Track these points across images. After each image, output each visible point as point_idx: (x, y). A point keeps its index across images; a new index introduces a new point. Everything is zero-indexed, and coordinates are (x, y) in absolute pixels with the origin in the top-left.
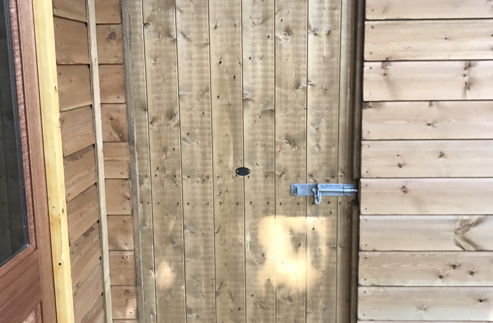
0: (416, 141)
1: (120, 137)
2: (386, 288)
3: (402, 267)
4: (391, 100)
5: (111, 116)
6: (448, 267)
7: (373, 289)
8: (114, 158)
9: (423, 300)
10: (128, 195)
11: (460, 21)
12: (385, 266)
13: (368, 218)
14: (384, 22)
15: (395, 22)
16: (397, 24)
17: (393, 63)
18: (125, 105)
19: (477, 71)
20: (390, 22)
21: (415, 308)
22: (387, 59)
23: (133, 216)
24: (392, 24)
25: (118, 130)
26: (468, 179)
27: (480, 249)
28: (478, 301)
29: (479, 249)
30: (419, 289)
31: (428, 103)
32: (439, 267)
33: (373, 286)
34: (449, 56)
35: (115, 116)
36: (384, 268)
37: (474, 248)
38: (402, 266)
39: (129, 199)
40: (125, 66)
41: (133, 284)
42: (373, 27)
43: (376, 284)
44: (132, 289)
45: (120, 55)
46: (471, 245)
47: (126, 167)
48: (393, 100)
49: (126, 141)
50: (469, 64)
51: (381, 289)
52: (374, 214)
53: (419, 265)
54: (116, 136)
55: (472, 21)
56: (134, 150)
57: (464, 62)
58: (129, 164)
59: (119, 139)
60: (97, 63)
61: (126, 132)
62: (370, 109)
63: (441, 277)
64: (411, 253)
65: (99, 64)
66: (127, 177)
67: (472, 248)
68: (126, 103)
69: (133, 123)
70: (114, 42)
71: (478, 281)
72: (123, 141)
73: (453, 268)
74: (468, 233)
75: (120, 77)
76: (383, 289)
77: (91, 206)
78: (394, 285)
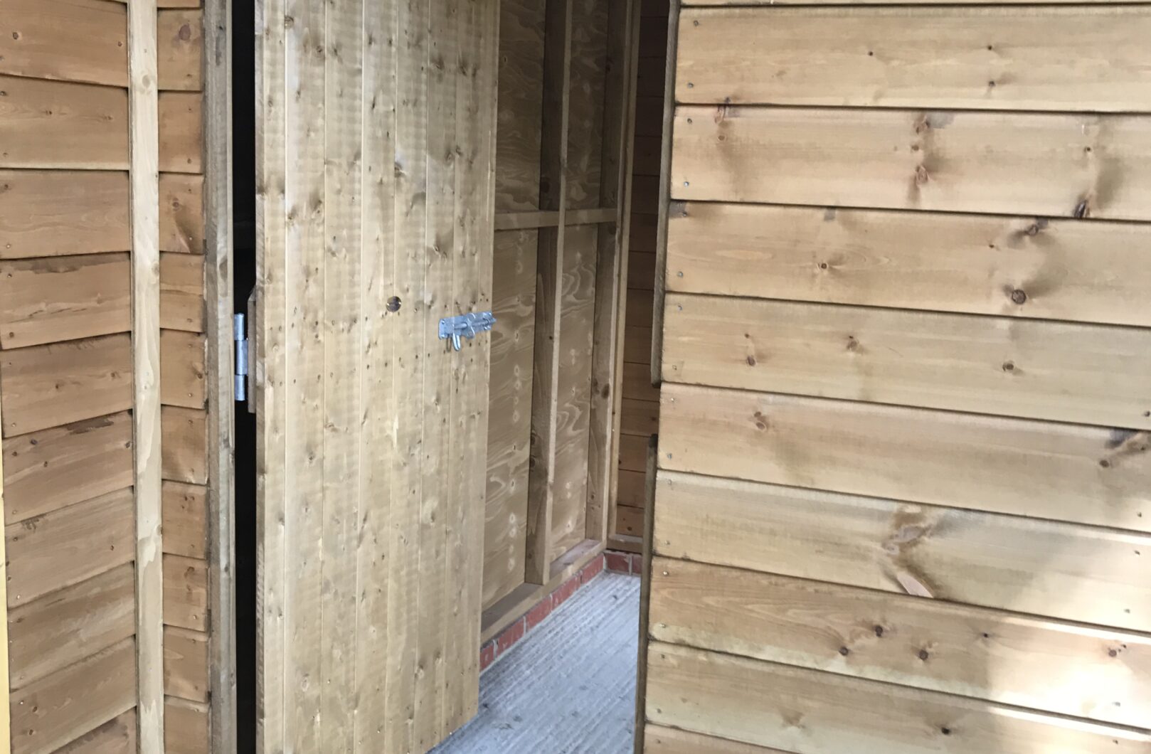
0: (791, 305)
1: (190, 244)
2: (714, 656)
3: (751, 611)
4: (734, 200)
5: (176, 199)
6: (861, 629)
7: (683, 652)
8: (178, 288)
9: (800, 700)
10: (200, 368)
11: (910, 11)
12: (710, 600)
13: (674, 477)
14: (724, 11)
15: (750, 11)
16: (754, 16)
17: (744, 111)
18: (201, 179)
19: (950, 138)
20: (737, 11)
21: (781, 721)
22: (728, 99)
23: (208, 413)
24: (741, 16)
25: (187, 231)
26: (921, 412)
27: (944, 594)
28: (940, 731)
29: (942, 597)
30: (790, 672)
31: (821, 214)
32: (840, 623)
33: (680, 644)
34: (878, 96)
35: (182, 198)
36: (707, 605)
37: (929, 591)
38: (750, 607)
39: (200, 376)
40: (205, 98)
41: (202, 556)
42: (696, 23)
43: (689, 640)
44: (200, 566)
45: (195, 73)
46: (921, 582)
47: (197, 309)
48: (738, 200)
49: (199, 254)
50: (926, 118)
51: (702, 657)
52: (688, 470)
53: (790, 613)
54: (182, 242)
55: (940, 10)
56: (216, 272)
57: (916, 114)
58: (205, 303)
59: (186, 248)
60: (153, 88)
61: (200, 235)
62: (686, 220)
63: (845, 651)
64: (774, 579)
65: (160, 92)
66: (199, 330)
67: (924, 592)
68: (203, 173)
69: (216, 217)
70: (186, 46)
71: (939, 677)
72: (193, 252)
73: (875, 633)
74: (914, 550)
75: (194, 118)
76: (707, 656)
77: (103, 376)
78: (729, 651)
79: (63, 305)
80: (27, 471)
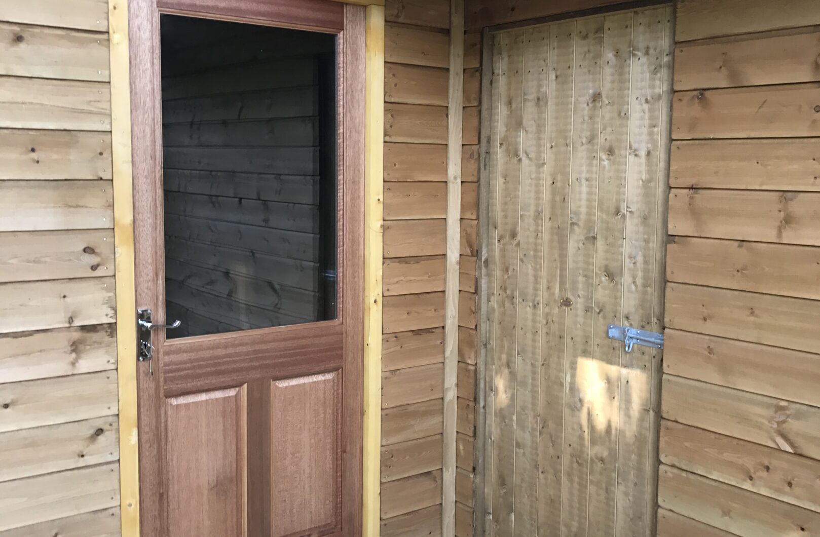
0: (724, 291)
1: (472, 252)
2: (690, 474)
3: (706, 452)
4: (696, 235)
5: (466, 231)
6: (759, 467)
7: (675, 471)
8: (467, 272)
9: (730, 503)
10: (474, 310)
11: (776, 141)
12: (687, 444)
13: (671, 378)
14: (691, 142)
15: (703, 142)
16: (705, 144)
17: (700, 191)
18: (476, 222)
19: (797, 207)
20: (697, 142)
21: (720, 512)
22: (693, 185)
23: (477, 331)
24: (698, 144)
25: (471, 246)
26: (786, 351)
27: (799, 452)
28: (800, 529)
29: (798, 453)
30: (725, 487)
31: (737, 244)
32: (749, 463)
33: (673, 466)
34: (761, 185)
35: (469, 230)
36: (686, 447)
37: (792, 449)
38: (706, 450)
39: (474, 313)
40: (479, 184)
41: (472, 399)
42: (678, 148)
43: (677, 464)
44: (472, 404)
45: (475, 173)
46: (788, 444)
47: (473, 282)
48: (698, 236)
49: (475, 256)
50: (785, 195)
51: (684, 474)
52: (677, 374)
53: (725, 454)
54: (468, 251)
55: (790, 140)
56: (481, 265)
57: (777, 193)
58: (476, 279)
59: (470, 254)
60: (459, 181)
61: (475, 248)
62: (675, 245)
63: (751, 478)
64: (717, 436)
65: (462, 182)
66: (474, 292)
67: (789, 450)
68: (478, 219)
69: (482, 239)
70: (473, 161)
71: (798, 498)
72: (472, 255)
73: (766, 470)
74: (784, 426)
75: (474, 194)
76: (686, 474)
77: (431, 310)
78: (697, 472)
79: (412, 278)
80: (392, 349)
